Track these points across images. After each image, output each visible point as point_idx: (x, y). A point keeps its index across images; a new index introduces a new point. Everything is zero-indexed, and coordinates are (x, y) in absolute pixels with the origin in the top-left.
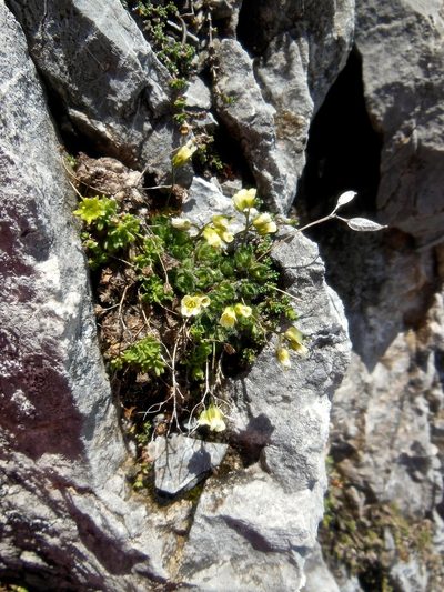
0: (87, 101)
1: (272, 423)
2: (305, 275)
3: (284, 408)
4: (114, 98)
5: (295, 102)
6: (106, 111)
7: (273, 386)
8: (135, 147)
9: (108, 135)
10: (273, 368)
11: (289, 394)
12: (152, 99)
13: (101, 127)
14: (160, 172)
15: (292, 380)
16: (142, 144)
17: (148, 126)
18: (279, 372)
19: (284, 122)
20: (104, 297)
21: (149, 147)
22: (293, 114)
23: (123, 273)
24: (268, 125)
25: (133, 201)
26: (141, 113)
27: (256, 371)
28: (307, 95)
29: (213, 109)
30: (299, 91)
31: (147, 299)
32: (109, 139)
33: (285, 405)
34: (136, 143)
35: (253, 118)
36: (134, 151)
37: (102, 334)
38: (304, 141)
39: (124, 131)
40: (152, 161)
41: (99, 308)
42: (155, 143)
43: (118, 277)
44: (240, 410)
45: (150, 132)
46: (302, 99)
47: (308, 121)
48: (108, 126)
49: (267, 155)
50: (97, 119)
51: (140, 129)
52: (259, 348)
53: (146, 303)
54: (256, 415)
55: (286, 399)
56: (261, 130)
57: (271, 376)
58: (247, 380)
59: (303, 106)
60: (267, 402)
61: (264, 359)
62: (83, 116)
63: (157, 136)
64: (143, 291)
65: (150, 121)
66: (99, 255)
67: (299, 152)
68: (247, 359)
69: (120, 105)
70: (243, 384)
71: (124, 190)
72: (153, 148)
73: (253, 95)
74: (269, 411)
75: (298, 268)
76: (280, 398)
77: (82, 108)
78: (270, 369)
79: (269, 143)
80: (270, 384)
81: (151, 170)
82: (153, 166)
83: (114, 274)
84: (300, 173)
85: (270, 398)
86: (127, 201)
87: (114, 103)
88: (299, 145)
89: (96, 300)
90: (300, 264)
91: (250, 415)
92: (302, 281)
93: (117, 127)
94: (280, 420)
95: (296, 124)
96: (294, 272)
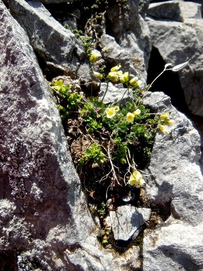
0: (53, 57)
1: (171, 184)
2: (162, 104)
3: (174, 173)
4: (63, 54)
5: (135, 54)
6: (61, 60)
7: (165, 164)
8: (74, 71)
9: (63, 69)
10: (161, 155)
11: (174, 165)
12: (78, 52)
13: (60, 67)
14: (86, 80)
15: (173, 156)
16: (77, 70)
17: (78, 63)
18: (165, 156)
19: (134, 63)
20: (70, 131)
21: (80, 71)
22: (136, 58)
23: (77, 119)
24: (126, 55)
25: (77, 88)
26: (75, 59)
27: (153, 160)
28: (139, 50)
29: (103, 57)
30: (136, 50)
31: (90, 130)
32: (63, 70)
33: (174, 171)
34: (74, 70)
35: (119, 55)
36: (74, 73)
37: (72, 150)
38: (144, 66)
39: (69, 65)
40: (83, 76)
41: (68, 137)
42: (82, 70)
43: (75, 120)
44: (151, 186)
45: (79, 66)
46: (138, 52)
47: (143, 58)
48: (62, 66)
49: (129, 67)
50: (58, 64)
51: (75, 65)
52: (151, 146)
53: (90, 133)
54: (160, 184)
55: (174, 168)
56: (124, 58)
57: (161, 160)
58: (150, 167)
59: (139, 54)
60: (164, 174)
61: (155, 152)
62: (52, 64)
63: (82, 67)
64: (88, 128)
65: (79, 62)
66: (65, 112)
67: (143, 71)
68: (146, 154)
69: (66, 55)
70: (149, 170)
71: (72, 84)
72: (81, 71)
73: (117, 48)
74: (167, 178)
75: (157, 103)
76: (170, 169)
77: (51, 60)
78: (160, 156)
79: (128, 62)
80: (162, 164)
81: (82, 79)
82: (83, 78)
83: (73, 120)
84: (146, 78)
85: (165, 171)
86: (74, 89)
87: (63, 55)
88: (142, 68)
89: (67, 134)
90: (157, 101)
91: (157, 185)
92: (161, 108)
93: (66, 65)
94: (174, 179)
95: (138, 61)
96: (156, 105)
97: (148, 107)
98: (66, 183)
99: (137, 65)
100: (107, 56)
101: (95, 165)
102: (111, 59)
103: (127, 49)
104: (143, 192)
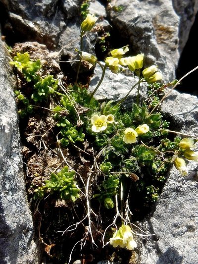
0: (22, 7)
1: (180, 254)
2: (190, 118)
3: (189, 237)
4: (40, 4)
5: (165, 19)
6: (35, 14)
7: (177, 219)
8: (54, 36)
9: (36, 29)
10: (174, 202)
11: (192, 223)
12: (66, 5)
13: (31, 24)
14: (72, 54)
15: (193, 209)
16: (59, 35)
17: (63, 24)
18: (181, 205)
19: (160, 32)
20: (30, 138)
21: (64, 37)
22: (166, 26)
23: (45, 121)
25: (54, 68)
26: (59, 16)
27: (160, 209)
28: (173, 13)
30: (167, 11)
31: (64, 142)
32: (36, 32)
33: (190, 234)
34: (55, 34)
35: (136, 19)
36: (54, 39)
37: (28, 171)
38: (176, 42)
39: (47, 25)
40: (68, 46)
41: (25, 148)
42: (68, 35)
43: (41, 122)
44: (149, 251)
45: (64, 28)
46: (171, 16)
47: (177, 28)
48: (36, 24)
49: (150, 43)
50: (29, 20)
51: (58, 25)
52: (161, 185)
53: (63, 146)
54: (164, 251)
55: (190, 228)
56: (143, 26)
57: (174, 211)
58: (153, 220)
59: (171, 20)
60: (174, 235)
61: (166, 196)
62: (19, 18)
63: (69, 30)
64: (60, 137)
65: (65, 20)
66: (27, 105)
67: (173, 50)
68: (150, 196)
69: (44, 7)
70: (150, 223)
71: (47, 59)
72: (67, 38)
73: (135, 6)
74: (176, 242)
75: (184, 114)
76: (185, 228)
77: (19, 12)
78: (173, 204)
79: (150, 34)
80: (174, 218)
81: (66, 52)
82: (67, 49)
83: (38, 121)
84: (177, 64)
85: (176, 231)
86: (49, 68)
87: (40, 7)
88: (173, 45)
89: (23, 142)
90: (185, 111)
91: (159, 252)
92: (189, 124)
93: (42, 23)
94: (188, 248)
95: (168, 32)
96: (181, 117)
97: (167, 117)
98: (7, 227)
99: (166, 38)
100: (114, 17)
101: (61, 203)
102: (121, 22)
103: (153, 6)
104: (134, 258)
